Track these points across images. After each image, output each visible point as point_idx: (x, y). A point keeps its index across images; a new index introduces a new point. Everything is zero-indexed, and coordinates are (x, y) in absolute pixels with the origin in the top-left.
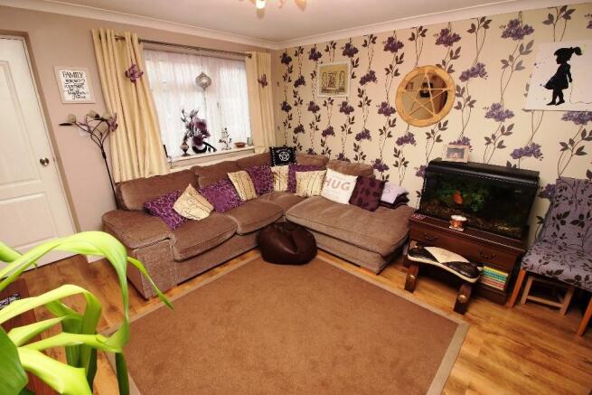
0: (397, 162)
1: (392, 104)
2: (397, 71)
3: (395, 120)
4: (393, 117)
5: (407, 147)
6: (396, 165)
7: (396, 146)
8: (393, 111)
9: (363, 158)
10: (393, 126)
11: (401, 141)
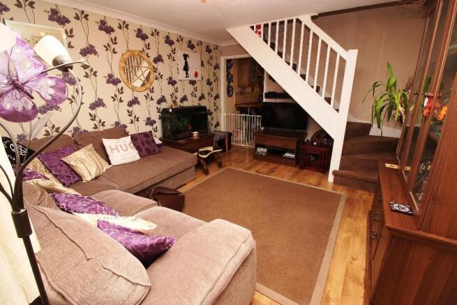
0: (132, 120)
1: (117, 75)
2: (114, 49)
3: (122, 89)
4: (120, 86)
5: (135, 107)
6: (132, 122)
7: (128, 108)
8: (120, 82)
9: (103, 125)
10: (122, 93)
11: (131, 104)
